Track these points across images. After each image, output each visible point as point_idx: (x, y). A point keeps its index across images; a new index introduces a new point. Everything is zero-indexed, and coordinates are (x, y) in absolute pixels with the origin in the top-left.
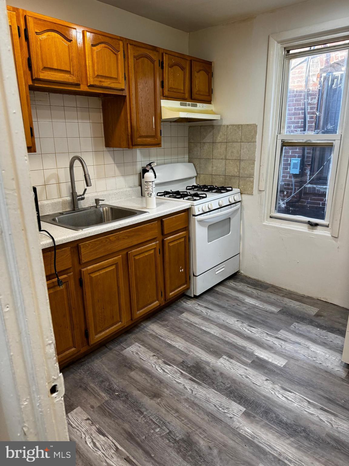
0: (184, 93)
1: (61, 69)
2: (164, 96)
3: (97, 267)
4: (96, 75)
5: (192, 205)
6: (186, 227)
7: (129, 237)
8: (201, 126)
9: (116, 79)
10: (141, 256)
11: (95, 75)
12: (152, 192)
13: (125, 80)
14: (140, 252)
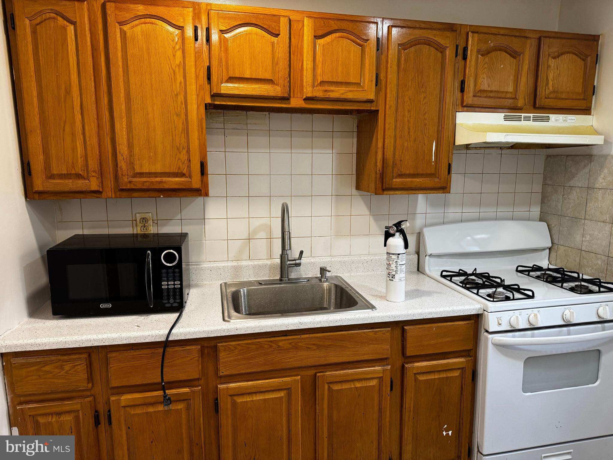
0: (515, 98)
1: (257, 77)
2: (463, 106)
3: (247, 388)
4: (319, 82)
5: (484, 310)
6: (469, 351)
7: (319, 347)
8: (567, 156)
9: (358, 84)
10: (345, 386)
11: (317, 81)
12: (396, 273)
13: (376, 85)
14: (344, 379)
